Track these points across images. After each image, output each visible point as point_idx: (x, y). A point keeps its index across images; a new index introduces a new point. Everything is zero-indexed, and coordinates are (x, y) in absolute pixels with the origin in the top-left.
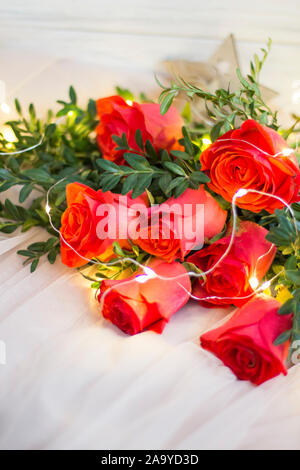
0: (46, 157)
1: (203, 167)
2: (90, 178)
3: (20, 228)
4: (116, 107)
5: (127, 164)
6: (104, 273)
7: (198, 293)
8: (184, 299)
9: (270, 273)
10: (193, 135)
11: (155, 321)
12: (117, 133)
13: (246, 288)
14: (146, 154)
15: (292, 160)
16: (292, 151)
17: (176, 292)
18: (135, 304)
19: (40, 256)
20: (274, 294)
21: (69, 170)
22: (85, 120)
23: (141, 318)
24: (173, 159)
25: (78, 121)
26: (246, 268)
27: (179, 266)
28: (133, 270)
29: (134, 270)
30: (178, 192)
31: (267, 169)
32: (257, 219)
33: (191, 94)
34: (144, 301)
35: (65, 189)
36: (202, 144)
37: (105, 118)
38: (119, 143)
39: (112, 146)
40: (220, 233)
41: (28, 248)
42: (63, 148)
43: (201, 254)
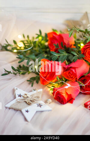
0: (33, 51)
1: (82, 53)
2: (47, 57)
3: (27, 73)
4: (54, 35)
5: (58, 52)
6: (53, 85)
7: (82, 90)
8: (79, 92)
11: (71, 100)
12: (55, 43)
14: (64, 49)
17: (76, 91)
18: (64, 95)
19: (34, 81)
21: (41, 55)
22: (44, 39)
23: (66, 99)
24: (73, 50)
25: (42, 40)
27: (76, 83)
29: (63, 84)
30: (75, 60)
33: (78, 31)
34: (67, 93)
36: (81, 45)
37: (51, 39)
38: (56, 46)
39: (53, 47)
40: (88, 72)
41: (30, 79)
42: (39, 48)
43: (83, 78)
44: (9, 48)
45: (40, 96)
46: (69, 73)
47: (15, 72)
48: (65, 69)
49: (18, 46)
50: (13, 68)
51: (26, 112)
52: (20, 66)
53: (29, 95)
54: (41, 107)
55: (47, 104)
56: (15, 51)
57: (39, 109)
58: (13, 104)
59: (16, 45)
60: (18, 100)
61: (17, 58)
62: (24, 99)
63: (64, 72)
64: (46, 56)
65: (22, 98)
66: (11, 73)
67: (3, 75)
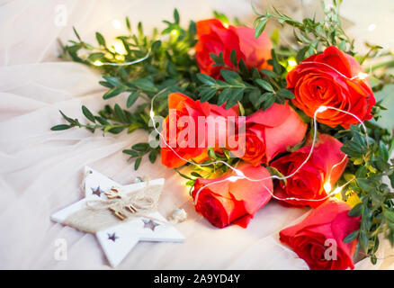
0: (151, 69)
1: (288, 85)
2: (189, 89)
3: (126, 130)
4: (215, 29)
5: (222, 79)
6: (198, 172)
7: (279, 194)
8: (267, 198)
9: (342, 180)
10: (280, 56)
11: (241, 217)
12: (214, 52)
13: (320, 192)
14: (239, 71)
15: (366, 83)
16: (366, 75)
17: (260, 193)
18: (224, 201)
19: (142, 155)
20: (345, 198)
21: (170, 81)
22: (186, 38)
23: (229, 213)
24: (263, 76)
25: (180, 39)
26: (322, 175)
27: (264, 170)
28: (223, 171)
29: (225, 171)
30: (265, 105)
31: (344, 90)
32: (333, 132)
33: (282, 21)
34: (232, 198)
35: (167, 98)
36: (288, 64)
37: (204, 38)
38: (216, 60)
39: (209, 62)
40: (300, 143)
41: (133, 148)
42: (167, 62)
43: (284, 160)
44: (81, 53)
45: (156, 198)
47: (92, 124)
49: (107, 50)
50: (86, 112)
51: (110, 238)
52: (108, 108)
53: (124, 191)
54: (153, 229)
55: (172, 222)
56: (98, 63)
57: (148, 234)
58: (76, 214)
59: (103, 47)
60: (91, 205)
61: (101, 83)
62: (108, 203)
64: (185, 85)
65: (102, 198)
66: (80, 126)
67: (55, 128)
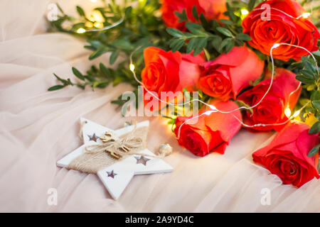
0: (126, 31)
1: (244, 30)
2: (160, 44)
3: (111, 85)
5: (187, 31)
7: (247, 122)
8: (238, 127)
9: (298, 105)
10: (233, 8)
11: (218, 145)
12: (178, 10)
13: (282, 117)
14: (201, 23)
15: (309, 20)
16: (309, 14)
17: (232, 123)
18: (203, 133)
20: (303, 120)
21: (143, 40)
22: (152, 3)
23: (208, 143)
24: (222, 25)
25: (148, 3)
26: (282, 102)
27: (233, 104)
30: (227, 49)
31: (292, 28)
32: (286, 66)
34: (209, 130)
35: (142, 53)
36: (241, 14)
38: (180, 16)
39: (174, 20)
40: (260, 78)
42: (139, 24)
43: (248, 94)
44: (66, 25)
45: (144, 138)
46: (214, 80)
47: (82, 82)
48: (204, 71)
49: (87, 20)
50: (75, 72)
51: (109, 176)
52: (93, 68)
53: (116, 135)
54: (145, 164)
55: (160, 156)
56: (81, 31)
57: (141, 168)
58: (77, 159)
59: (83, 18)
60: (89, 149)
61: (86, 47)
62: (104, 147)
63: (202, 79)
64: (156, 41)
65: (99, 142)
66: (72, 84)
67: (51, 89)
